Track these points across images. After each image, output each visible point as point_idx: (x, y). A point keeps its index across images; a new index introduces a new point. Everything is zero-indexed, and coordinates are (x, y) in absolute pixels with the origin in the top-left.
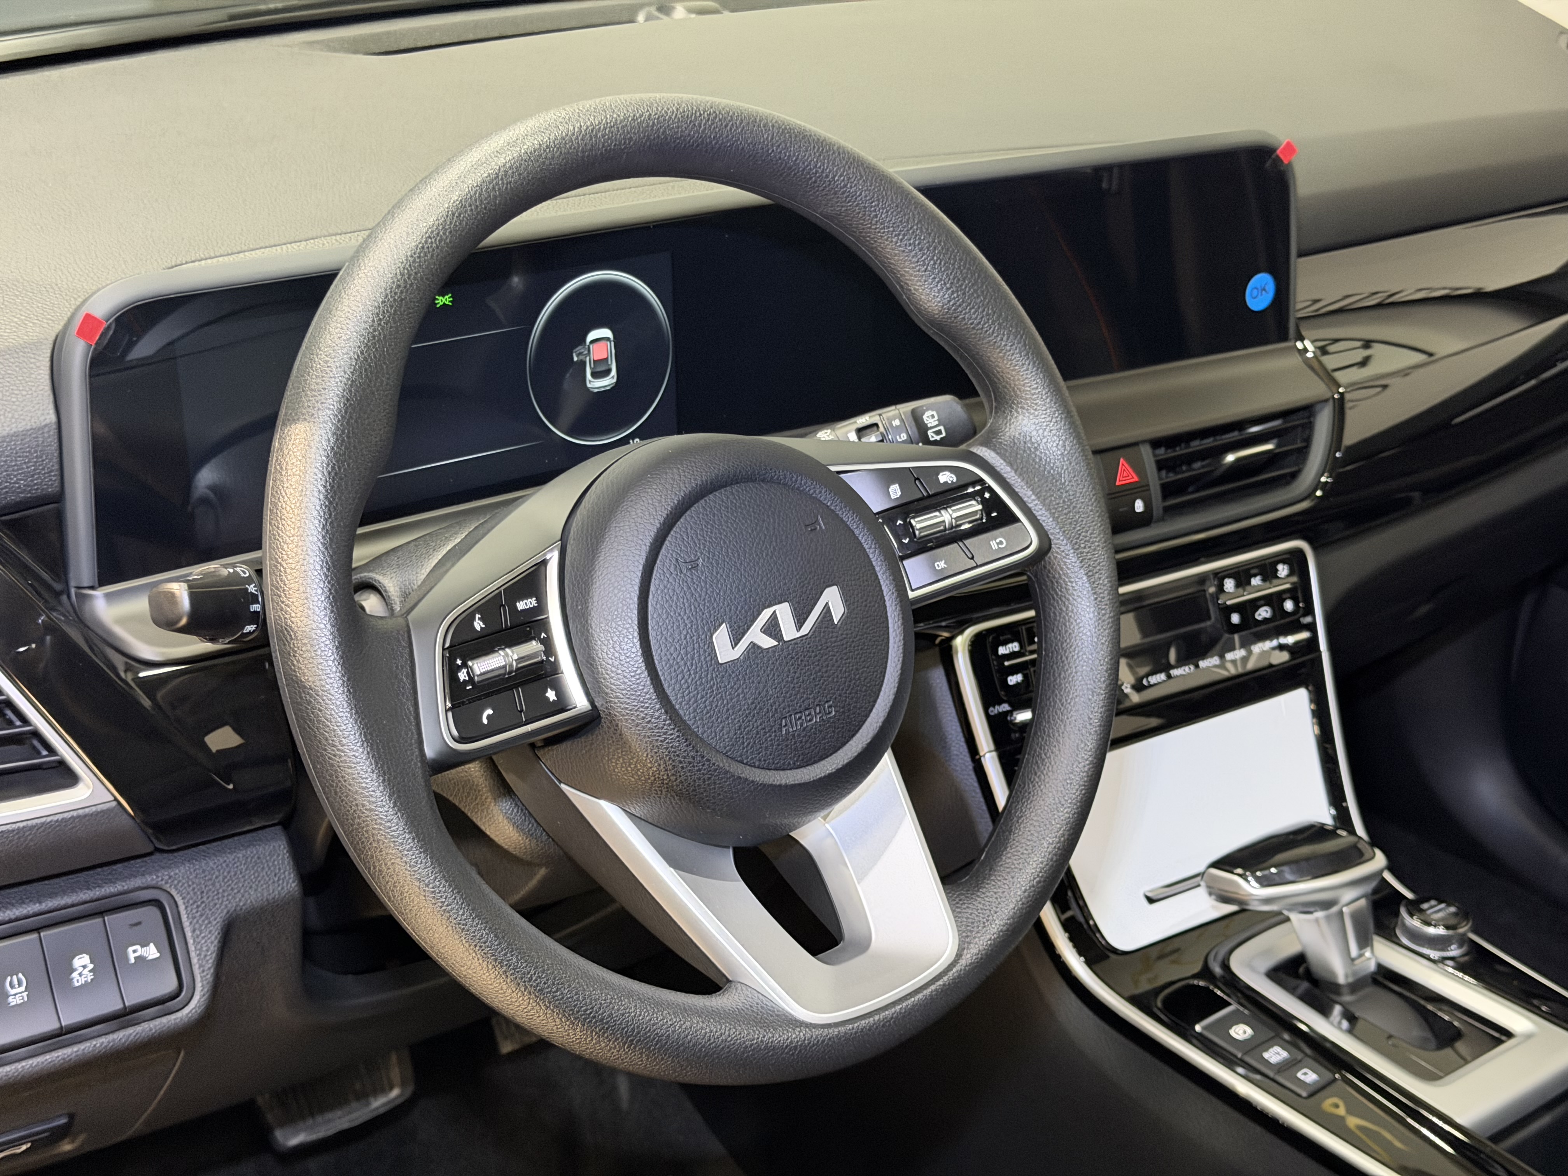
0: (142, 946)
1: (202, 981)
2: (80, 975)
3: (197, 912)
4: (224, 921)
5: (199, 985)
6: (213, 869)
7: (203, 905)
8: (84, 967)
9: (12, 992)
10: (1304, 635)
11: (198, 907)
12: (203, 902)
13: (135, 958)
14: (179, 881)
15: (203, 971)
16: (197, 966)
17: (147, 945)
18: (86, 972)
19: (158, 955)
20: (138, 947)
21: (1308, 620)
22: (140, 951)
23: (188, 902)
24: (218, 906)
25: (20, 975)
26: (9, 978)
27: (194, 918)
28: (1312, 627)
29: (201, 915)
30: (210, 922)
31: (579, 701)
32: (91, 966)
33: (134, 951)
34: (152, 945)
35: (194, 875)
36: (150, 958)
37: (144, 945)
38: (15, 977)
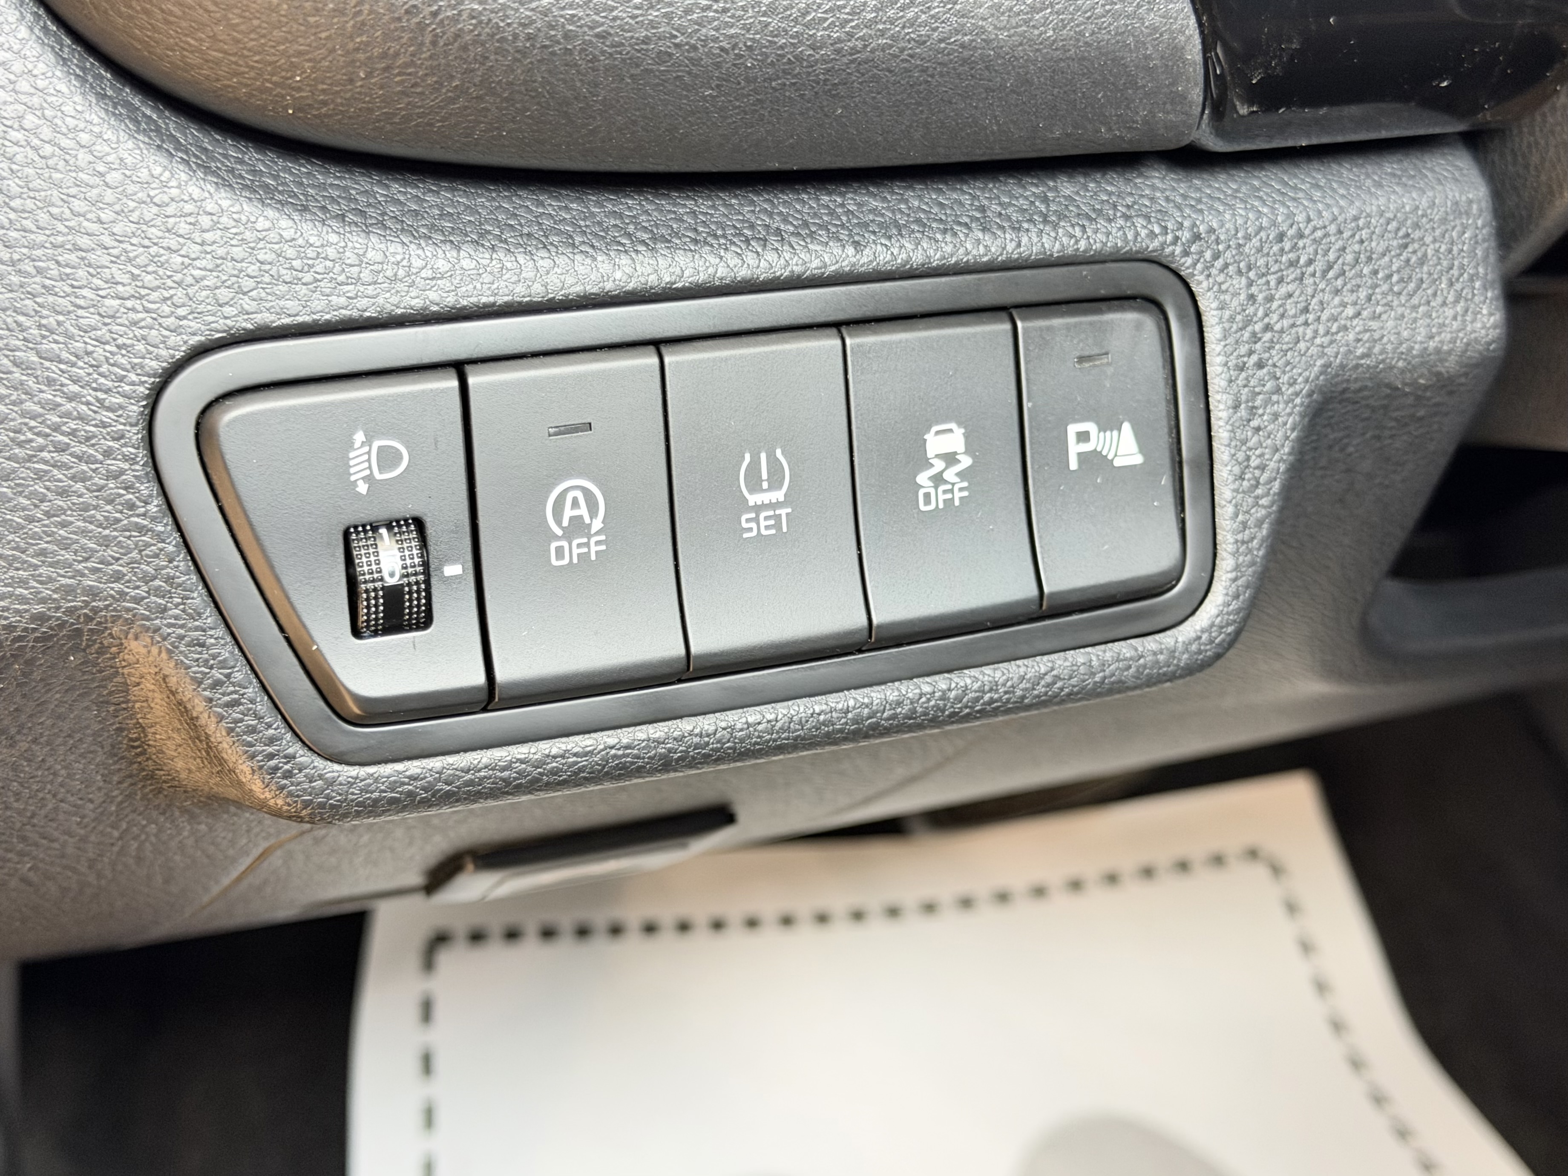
0: (1102, 429)
1: (1235, 554)
2: (938, 479)
3: (1251, 353)
4: (1310, 394)
5: (1226, 564)
6: (1301, 235)
7: (1268, 336)
8: (950, 459)
9: (754, 499)
11: (1255, 338)
12: (1268, 328)
13: (1083, 457)
14: (1216, 256)
15: (1244, 525)
16: (1230, 509)
17: (1115, 424)
19: (1138, 459)
20: (1090, 427)
22: (1099, 441)
23: (1232, 319)
24: (1302, 345)
25: (779, 453)
26: (747, 457)
27: (1241, 368)
29: (1260, 365)
30: (1278, 390)
32: (966, 461)
34: (1126, 427)
35: (1255, 242)
36: (1117, 463)
37: (1109, 424)
38: (763, 456)
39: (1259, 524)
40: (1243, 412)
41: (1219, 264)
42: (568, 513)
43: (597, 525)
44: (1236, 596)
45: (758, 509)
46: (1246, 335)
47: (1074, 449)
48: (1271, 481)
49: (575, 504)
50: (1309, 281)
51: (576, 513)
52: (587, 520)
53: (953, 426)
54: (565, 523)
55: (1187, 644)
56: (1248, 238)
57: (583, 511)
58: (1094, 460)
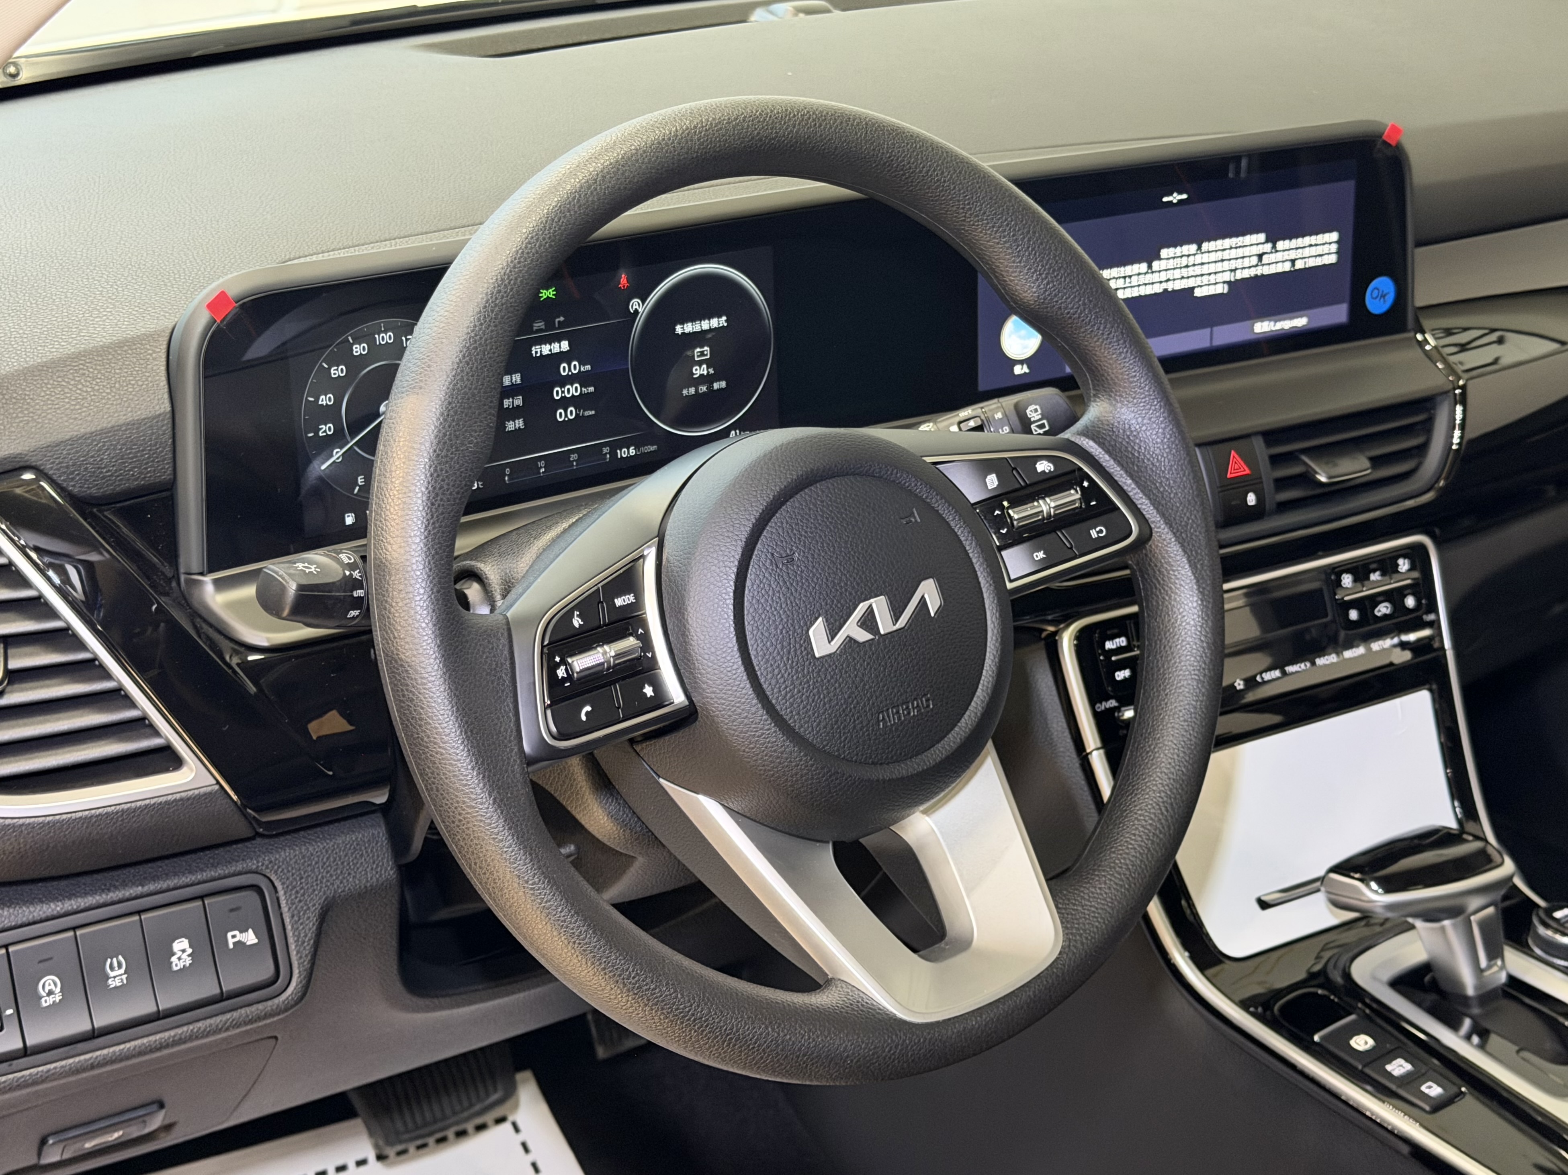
39: (306, 956)
40: (296, 918)
41: (280, 870)
42: (47, 988)
43: (58, 990)
44: (301, 982)
45: (115, 977)
46: (294, 892)
47: (231, 942)
48: (309, 940)
49: (50, 985)
50: (316, 870)
51: (50, 988)
52: (54, 989)
53: (183, 939)
54: (47, 991)
55: (283, 1002)
56: (291, 859)
57: (52, 987)
58: (239, 944)
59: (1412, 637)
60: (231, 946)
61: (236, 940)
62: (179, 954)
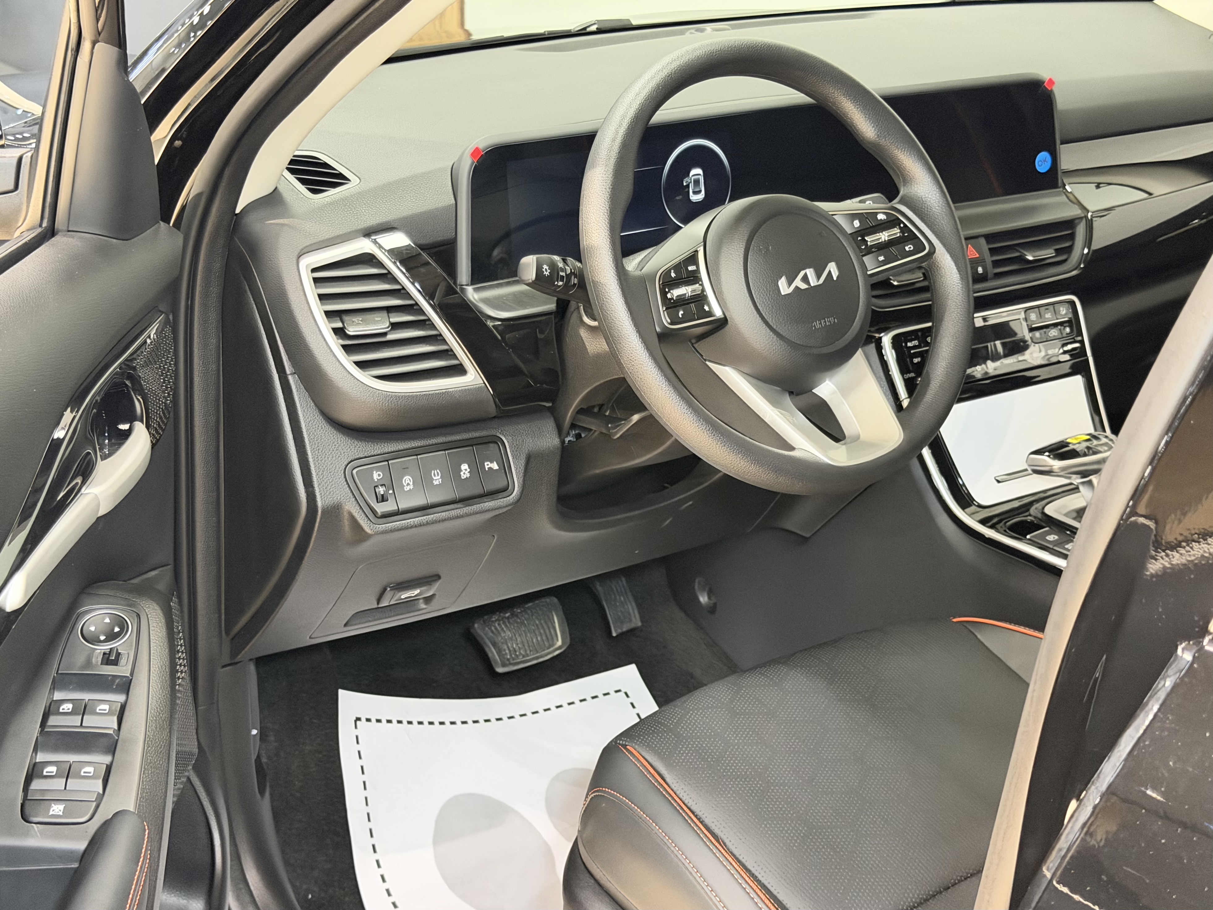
2: (464, 473)
3: (514, 449)
4: (526, 455)
6: (520, 429)
7: (518, 451)
8: (466, 470)
9: (435, 478)
10: (1077, 345)
12: (517, 445)
13: (488, 468)
14: (506, 434)
17: (493, 462)
18: (466, 472)
19: (498, 467)
20: (489, 463)
21: (1079, 338)
22: (491, 465)
25: (438, 471)
26: (433, 471)
27: (513, 452)
28: (1082, 342)
30: (520, 455)
31: (718, 313)
32: (469, 470)
33: (488, 465)
34: (495, 463)
37: (492, 462)
38: (436, 471)
43: (411, 483)
45: (436, 480)
47: (487, 467)
48: (522, 470)
50: (523, 436)
53: (464, 465)
54: (407, 483)
57: (409, 482)
58: (490, 468)
59: (1070, 347)
60: (487, 469)
61: (488, 466)
62: (464, 471)
